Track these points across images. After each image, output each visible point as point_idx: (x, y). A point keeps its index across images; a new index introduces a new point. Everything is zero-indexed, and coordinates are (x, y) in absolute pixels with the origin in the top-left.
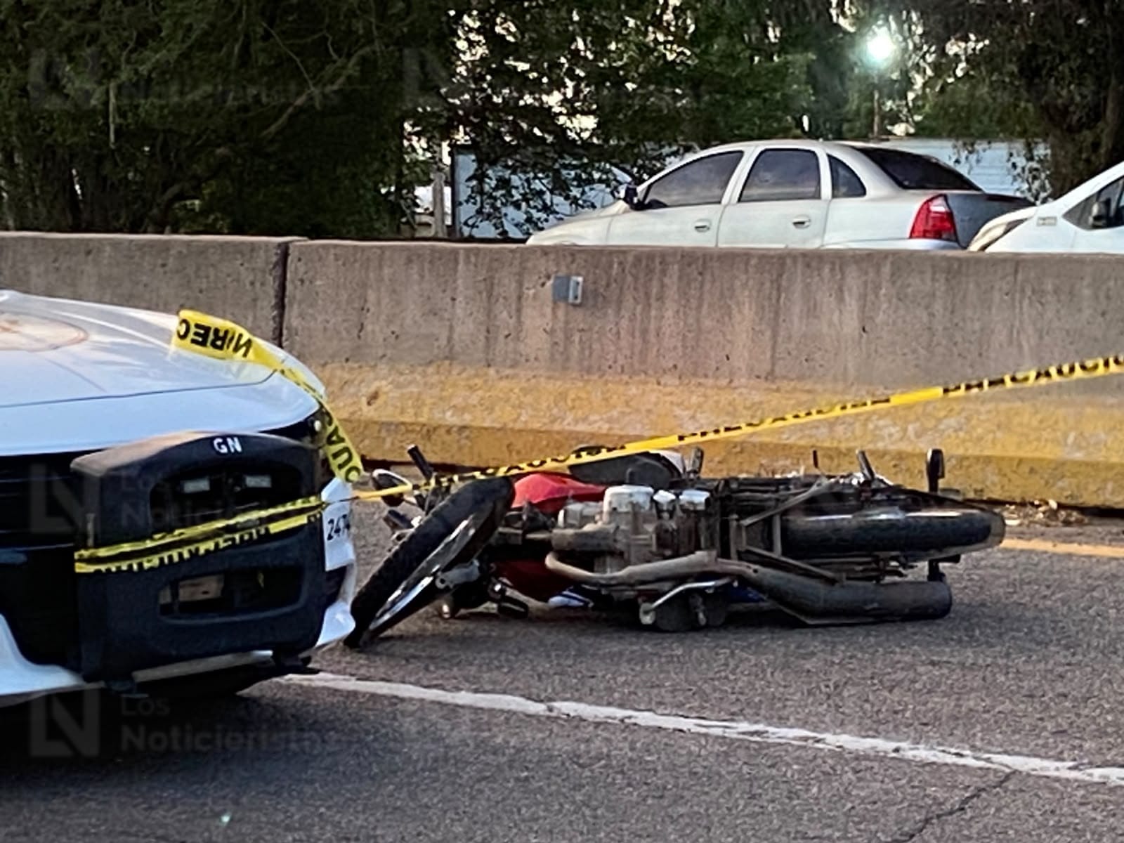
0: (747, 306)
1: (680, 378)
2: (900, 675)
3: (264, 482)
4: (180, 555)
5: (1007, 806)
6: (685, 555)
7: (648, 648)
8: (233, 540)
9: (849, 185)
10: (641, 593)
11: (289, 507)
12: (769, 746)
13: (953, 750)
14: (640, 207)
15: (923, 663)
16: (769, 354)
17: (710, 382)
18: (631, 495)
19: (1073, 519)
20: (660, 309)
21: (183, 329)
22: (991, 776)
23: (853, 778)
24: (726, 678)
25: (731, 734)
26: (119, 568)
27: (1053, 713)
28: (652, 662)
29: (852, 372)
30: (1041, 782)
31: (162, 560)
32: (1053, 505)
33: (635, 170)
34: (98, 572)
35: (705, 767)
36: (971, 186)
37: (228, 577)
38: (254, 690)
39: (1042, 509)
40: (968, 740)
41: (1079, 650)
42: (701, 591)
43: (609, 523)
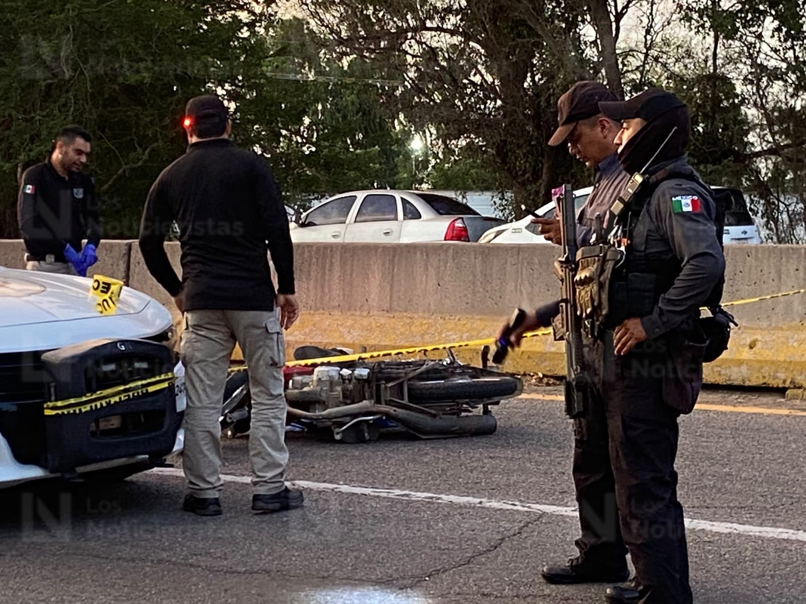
0: (377, 272)
1: (342, 312)
2: (475, 464)
3: (144, 365)
4: (101, 404)
5: (543, 531)
6: (358, 402)
7: (341, 453)
8: (129, 396)
9: (412, 214)
10: (334, 423)
11: (158, 378)
12: (413, 502)
13: (510, 503)
14: (303, 225)
15: (486, 458)
16: (388, 298)
17: (358, 313)
18: (328, 371)
19: (551, 382)
20: (330, 275)
21: (96, 285)
22: (532, 515)
23: (460, 518)
24: (384, 467)
25: (391, 496)
26: (68, 412)
27: (559, 482)
28: (343, 459)
29: (432, 307)
30: (559, 518)
31: (91, 407)
32: (541, 375)
33: (296, 207)
34: (57, 414)
35: (381, 514)
36: (475, 213)
37: (124, 417)
38: (134, 477)
39: (535, 377)
40: (517, 496)
41: (566, 450)
42: (367, 421)
43: (317, 386)
